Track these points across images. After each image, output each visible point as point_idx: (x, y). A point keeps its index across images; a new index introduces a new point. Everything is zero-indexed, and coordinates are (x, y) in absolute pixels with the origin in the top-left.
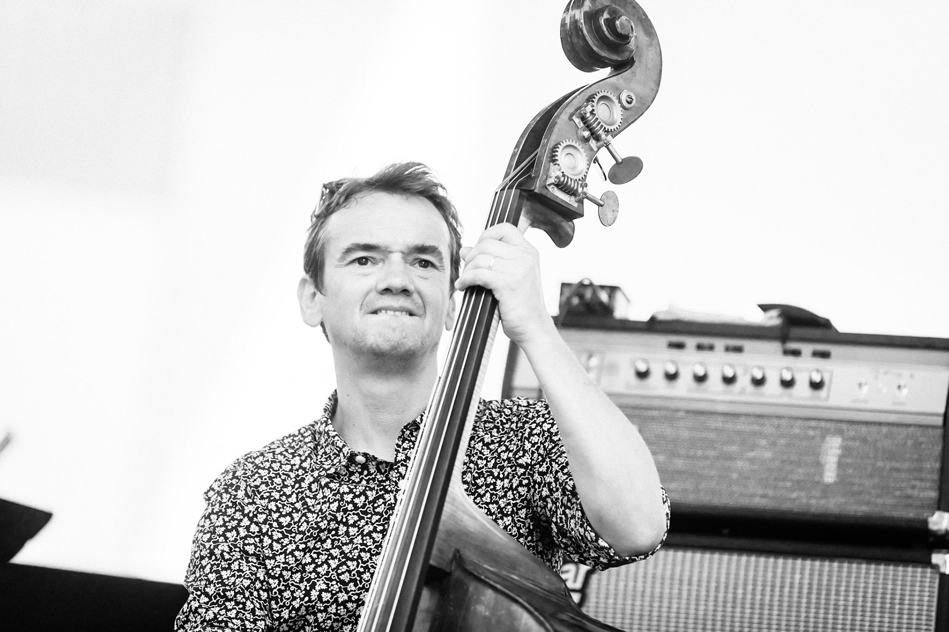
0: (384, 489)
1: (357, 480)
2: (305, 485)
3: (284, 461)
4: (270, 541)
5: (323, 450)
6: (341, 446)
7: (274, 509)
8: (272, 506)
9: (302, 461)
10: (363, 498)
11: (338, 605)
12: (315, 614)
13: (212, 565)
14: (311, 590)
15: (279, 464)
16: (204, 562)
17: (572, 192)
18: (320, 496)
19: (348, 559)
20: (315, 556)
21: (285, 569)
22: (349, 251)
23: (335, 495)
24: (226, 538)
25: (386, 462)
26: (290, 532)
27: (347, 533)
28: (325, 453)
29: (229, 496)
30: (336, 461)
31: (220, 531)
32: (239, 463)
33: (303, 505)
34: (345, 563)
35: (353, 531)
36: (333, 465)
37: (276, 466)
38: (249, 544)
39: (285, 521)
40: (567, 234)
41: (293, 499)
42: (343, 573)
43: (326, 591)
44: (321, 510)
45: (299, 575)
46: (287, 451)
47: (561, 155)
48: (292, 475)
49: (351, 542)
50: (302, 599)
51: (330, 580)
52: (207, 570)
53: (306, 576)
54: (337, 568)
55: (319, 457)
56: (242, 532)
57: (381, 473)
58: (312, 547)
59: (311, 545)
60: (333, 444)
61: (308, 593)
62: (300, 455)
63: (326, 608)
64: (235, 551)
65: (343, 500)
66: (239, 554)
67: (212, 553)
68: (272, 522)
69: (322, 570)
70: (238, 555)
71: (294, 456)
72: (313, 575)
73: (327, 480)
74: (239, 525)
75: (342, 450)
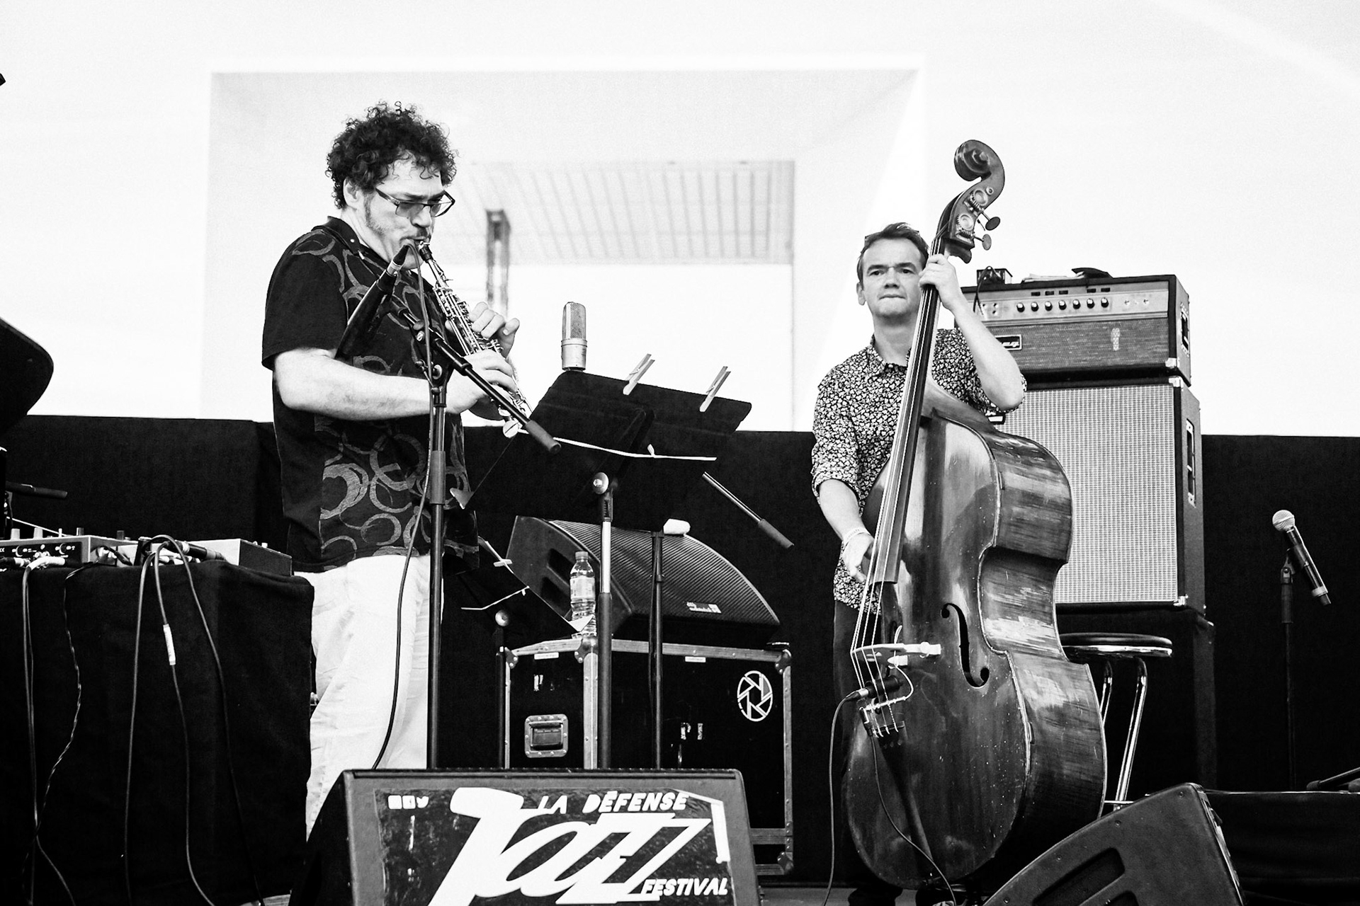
0: (903, 380)
1: (889, 376)
2: (866, 380)
3: (854, 369)
5: (871, 362)
8: (852, 392)
9: (864, 368)
10: (894, 385)
12: (879, 442)
16: (822, 421)
17: (968, 237)
18: (873, 386)
19: (892, 415)
22: (870, 269)
23: (881, 385)
25: (903, 367)
26: (862, 403)
27: (889, 402)
28: (873, 364)
29: (830, 388)
30: (879, 368)
31: (828, 406)
32: (833, 371)
33: (867, 390)
34: (890, 417)
35: (891, 401)
37: (851, 372)
39: (859, 398)
40: (968, 257)
41: (861, 387)
43: (884, 431)
44: (875, 392)
45: (869, 424)
46: (855, 364)
47: (960, 220)
48: (859, 376)
49: (892, 406)
51: (885, 425)
52: (825, 425)
53: (872, 424)
54: (887, 419)
55: (870, 366)
56: (840, 406)
57: (901, 372)
59: (872, 409)
60: (877, 360)
61: (875, 433)
62: (861, 366)
65: (884, 387)
67: (826, 416)
69: (880, 421)
70: (838, 417)
72: (875, 424)
73: (876, 378)
74: (837, 402)
75: (881, 362)
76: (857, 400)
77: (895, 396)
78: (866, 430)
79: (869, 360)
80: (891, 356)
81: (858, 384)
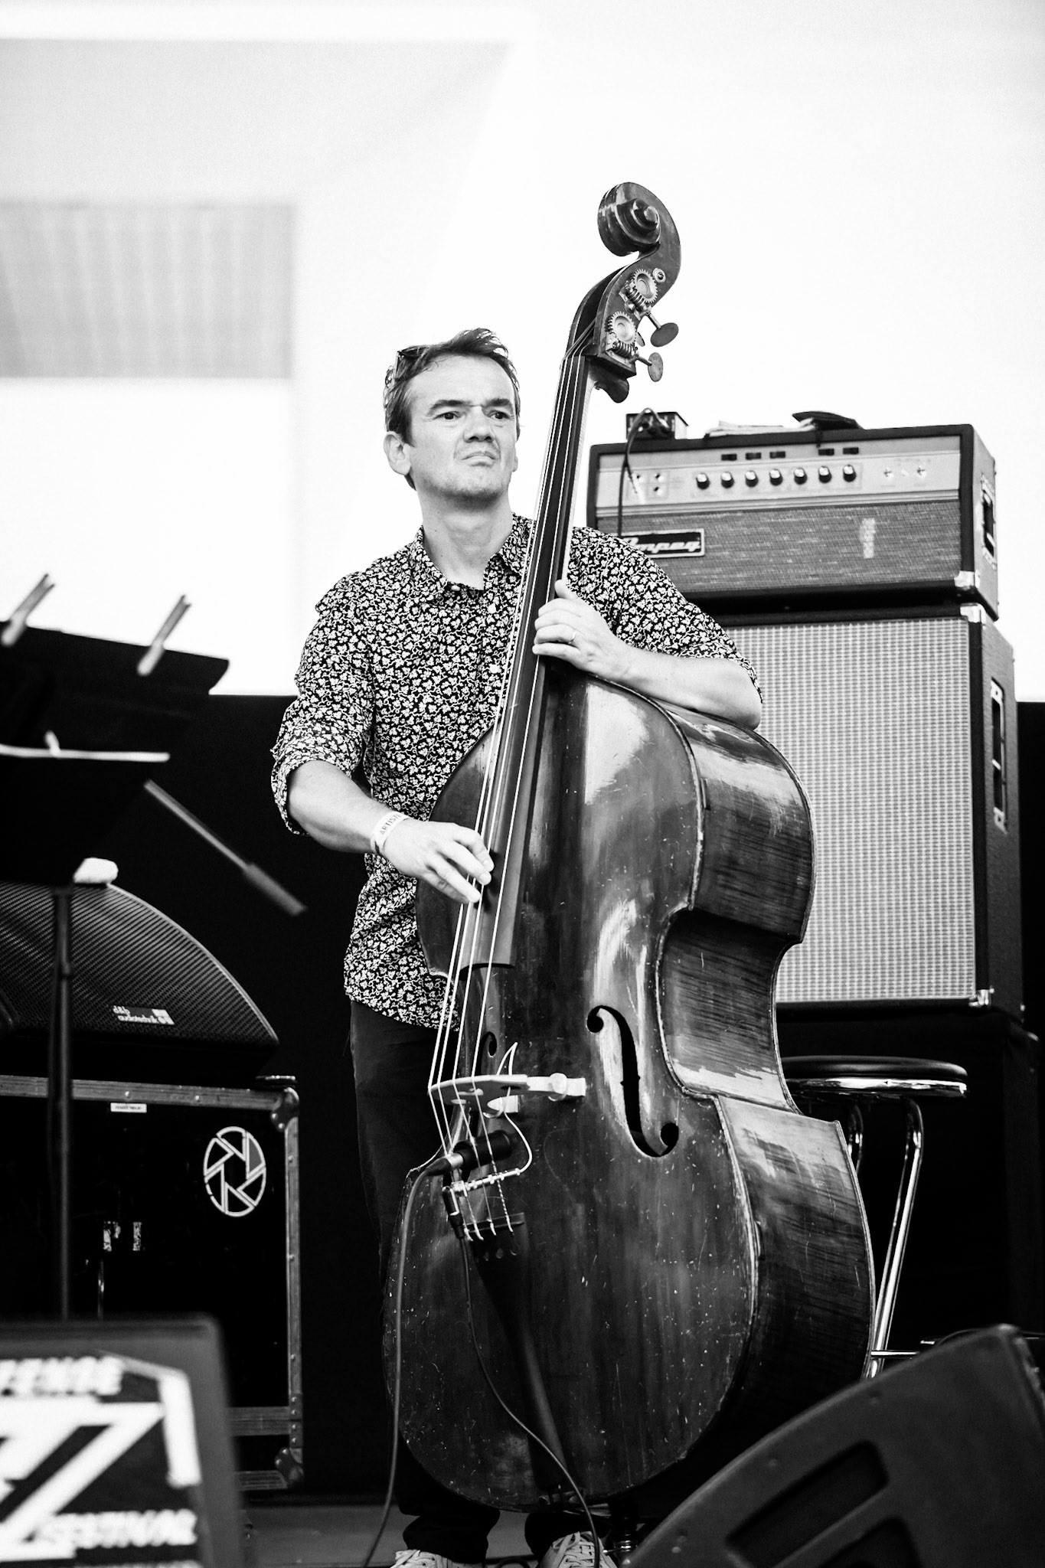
0: (476, 613)
1: (451, 604)
2: (407, 609)
3: (386, 585)
4: (379, 658)
5: (418, 577)
6: (438, 576)
7: (382, 630)
8: (379, 628)
9: (403, 588)
10: (458, 621)
11: (443, 715)
13: (323, 672)
14: (419, 702)
15: (383, 590)
18: (421, 619)
19: (449, 676)
20: (420, 672)
21: (394, 682)
22: (436, 407)
23: (435, 619)
24: (338, 651)
25: (477, 591)
28: (421, 579)
29: (340, 614)
30: (432, 588)
31: (333, 643)
32: (347, 583)
33: (407, 627)
34: (446, 680)
35: (451, 649)
36: (431, 592)
38: (357, 658)
39: (392, 640)
42: (446, 688)
43: (432, 704)
44: (423, 632)
45: (407, 688)
46: (388, 576)
48: (396, 600)
49: (451, 660)
50: (411, 710)
54: (441, 684)
55: (416, 583)
56: (352, 648)
57: (472, 598)
58: (417, 664)
59: (417, 662)
60: (430, 573)
62: (399, 581)
63: (433, 718)
65: (442, 623)
67: (324, 661)
69: (428, 685)
70: (346, 667)
71: (394, 582)
72: (420, 690)
73: (428, 606)
74: (348, 641)
75: (438, 580)
76: (387, 642)
77: (458, 642)
78: (401, 699)
79: (413, 570)
80: (454, 568)
81: (392, 614)
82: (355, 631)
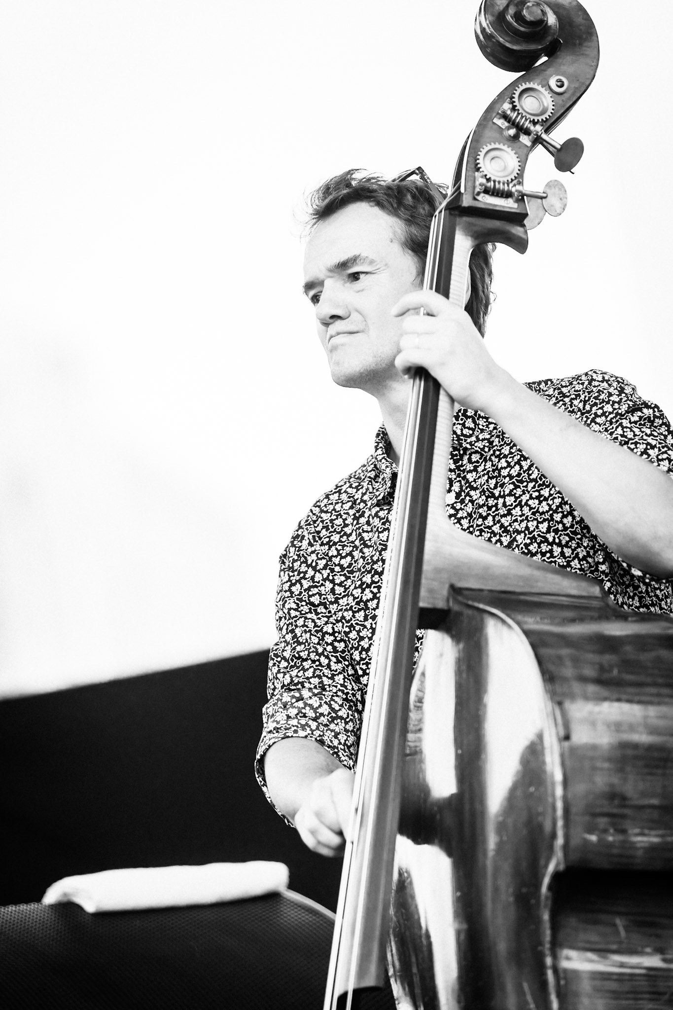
3: (347, 498)
7: (335, 553)
9: (363, 495)
23: (384, 524)
24: (292, 593)
26: (352, 572)
33: (361, 542)
38: (314, 595)
39: (345, 562)
41: (353, 537)
45: (362, 613)
48: (352, 512)
50: (370, 639)
58: (369, 581)
59: (367, 579)
64: (302, 606)
66: (306, 607)
68: (333, 567)
71: (357, 491)
73: (377, 509)
76: (341, 566)
81: (348, 530)
82: (309, 562)
